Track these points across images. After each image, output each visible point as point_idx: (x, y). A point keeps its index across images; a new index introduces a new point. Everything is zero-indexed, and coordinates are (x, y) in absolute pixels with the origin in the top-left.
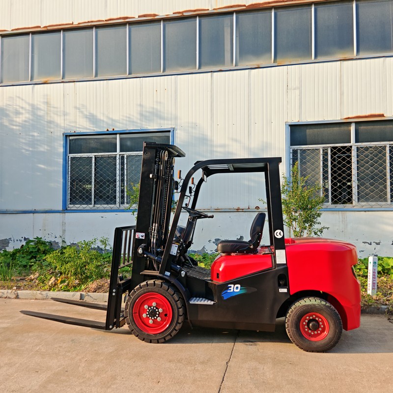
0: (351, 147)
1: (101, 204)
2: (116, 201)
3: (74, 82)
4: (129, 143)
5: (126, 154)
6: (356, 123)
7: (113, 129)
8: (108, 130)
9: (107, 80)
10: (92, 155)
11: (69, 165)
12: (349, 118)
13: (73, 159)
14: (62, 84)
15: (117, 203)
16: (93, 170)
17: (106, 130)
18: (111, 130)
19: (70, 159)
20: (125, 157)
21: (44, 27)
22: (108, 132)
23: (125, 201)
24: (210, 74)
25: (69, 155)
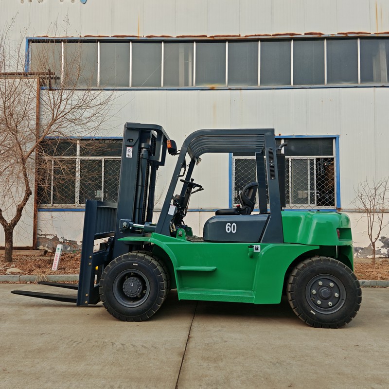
3: (241, 89)
4: (293, 148)
5: (290, 158)
7: (280, 135)
9: (273, 89)
11: (234, 166)
13: (237, 161)
14: (229, 91)
19: (234, 161)
21: (211, 37)
23: (290, 201)
24: (373, 88)
25: (234, 157)
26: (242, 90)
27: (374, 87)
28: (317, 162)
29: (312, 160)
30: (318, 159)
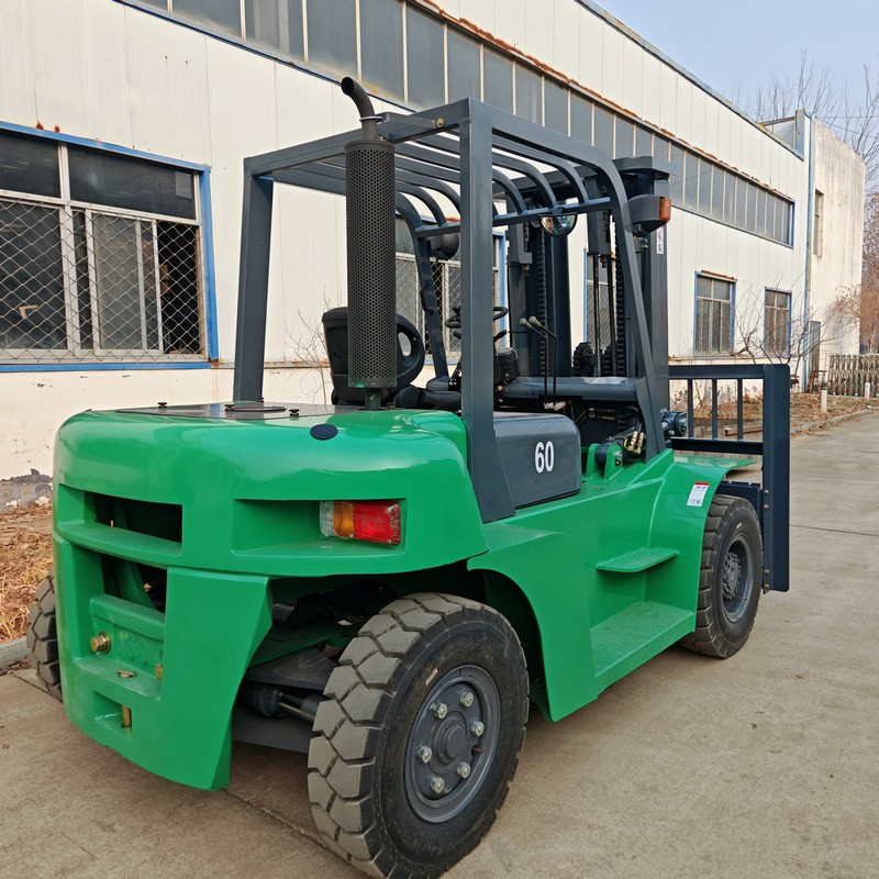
5: (90, 208)
7: (57, 129)
8: (39, 127)
15: (70, 343)
17: (34, 125)
18: (49, 127)
20: (88, 214)
22: (39, 133)
23: (97, 340)
24: (272, 62)
27: (276, 59)
29: (146, 225)
30: (162, 225)
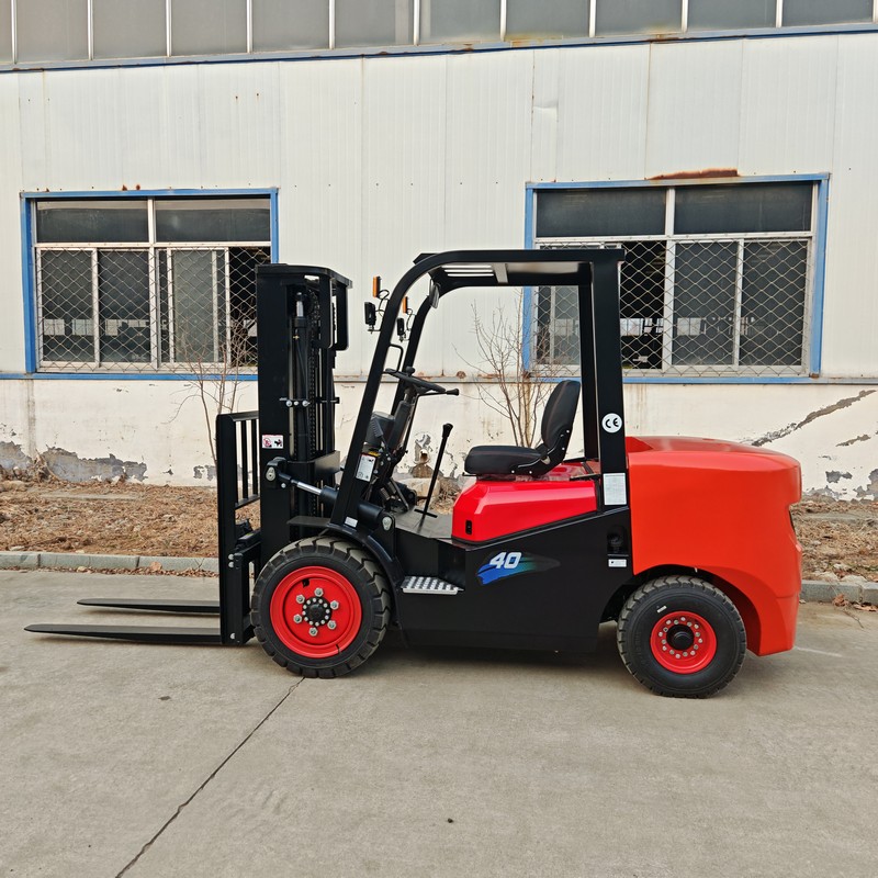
0: (664, 243)
1: (116, 361)
2: (149, 355)
3: (43, 70)
4: (175, 222)
5: (170, 246)
6: (678, 189)
7: (138, 187)
8: (124, 189)
9: (119, 66)
10: (92, 247)
11: (39, 269)
12: (662, 178)
13: (47, 254)
14: (15, 75)
15: (152, 358)
16: (95, 282)
17: (120, 189)
19: (39, 256)
20: (169, 253)
22: (124, 194)
23: (172, 355)
24: (359, 60)
25: (37, 245)
26: (46, 73)
27: (363, 56)
28: (231, 257)
29: (220, 253)
30: (233, 250)
